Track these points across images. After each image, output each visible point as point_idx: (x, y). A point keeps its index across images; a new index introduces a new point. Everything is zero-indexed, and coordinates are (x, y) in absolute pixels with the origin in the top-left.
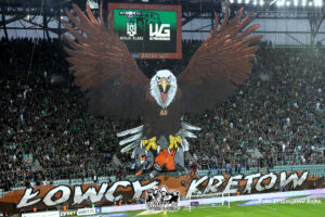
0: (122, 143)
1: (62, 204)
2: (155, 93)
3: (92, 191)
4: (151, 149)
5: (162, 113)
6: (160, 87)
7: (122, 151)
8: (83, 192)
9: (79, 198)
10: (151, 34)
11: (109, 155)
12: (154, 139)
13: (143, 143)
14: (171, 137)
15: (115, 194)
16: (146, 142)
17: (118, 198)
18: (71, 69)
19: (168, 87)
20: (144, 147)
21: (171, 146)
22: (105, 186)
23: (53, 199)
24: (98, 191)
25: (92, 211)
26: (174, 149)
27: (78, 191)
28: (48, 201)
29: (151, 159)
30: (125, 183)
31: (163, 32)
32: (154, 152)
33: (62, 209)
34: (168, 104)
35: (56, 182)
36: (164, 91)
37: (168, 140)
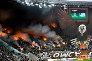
0: (72, 42)
1: (57, 57)
2: (80, 30)
3: (65, 54)
4: (79, 44)
5: (81, 35)
6: (81, 29)
7: (72, 44)
8: (63, 54)
9: (62, 56)
10: (80, 16)
11: (69, 45)
12: (80, 41)
13: (77, 42)
14: (84, 41)
15: (71, 55)
16: (78, 42)
17: (71, 56)
18: (59, 24)
19: (83, 29)
20: (77, 44)
21: (84, 44)
22: (68, 53)
23: (55, 56)
24: (66, 54)
25: (65, 59)
26: (85, 44)
27: (61, 54)
28: (54, 56)
29: (79, 47)
30: (73, 52)
31: (83, 15)
32: (80, 45)
33: (58, 59)
34: (83, 33)
35: (56, 52)
36: (82, 30)
37: (83, 42)
